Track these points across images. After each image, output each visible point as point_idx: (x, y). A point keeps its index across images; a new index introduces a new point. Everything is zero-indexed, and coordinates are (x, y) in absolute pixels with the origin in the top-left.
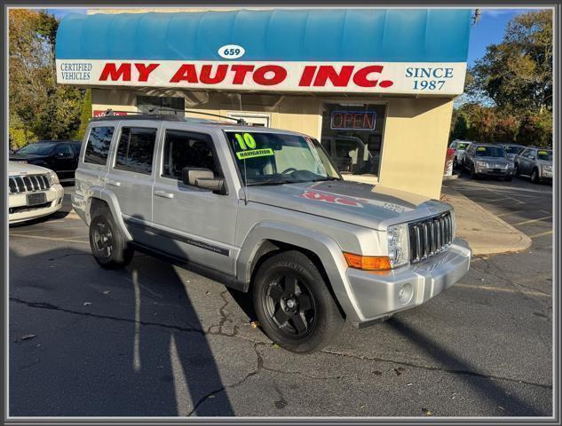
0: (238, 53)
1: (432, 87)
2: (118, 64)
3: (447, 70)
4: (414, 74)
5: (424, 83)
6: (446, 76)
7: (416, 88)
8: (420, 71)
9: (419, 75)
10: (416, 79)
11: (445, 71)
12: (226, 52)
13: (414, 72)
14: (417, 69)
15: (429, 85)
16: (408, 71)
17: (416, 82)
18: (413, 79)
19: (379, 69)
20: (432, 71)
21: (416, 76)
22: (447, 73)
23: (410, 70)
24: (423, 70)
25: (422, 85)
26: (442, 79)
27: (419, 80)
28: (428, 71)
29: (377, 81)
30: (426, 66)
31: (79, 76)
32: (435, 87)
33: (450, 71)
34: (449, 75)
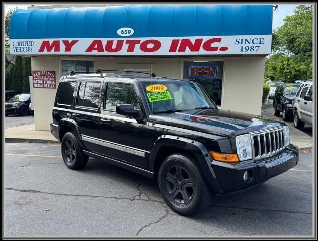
0: (129, 33)
1: (252, 50)
2: (51, 41)
3: (260, 39)
4: (240, 43)
5: (247, 48)
6: (260, 43)
7: (242, 51)
8: (244, 41)
9: (244, 42)
10: (242, 45)
11: (259, 40)
12: (122, 32)
13: (240, 41)
14: (242, 40)
15: (250, 49)
16: (236, 40)
17: (242, 47)
18: (240, 45)
19: (219, 40)
20: (251, 40)
21: (242, 43)
22: (260, 41)
23: (238, 40)
24: (246, 39)
25: (245, 49)
26: (257, 45)
27: (244, 46)
28: (249, 40)
29: (218, 47)
30: (248, 37)
31: (25, 49)
32: (253, 50)
33: (262, 40)
34: (262, 43)
